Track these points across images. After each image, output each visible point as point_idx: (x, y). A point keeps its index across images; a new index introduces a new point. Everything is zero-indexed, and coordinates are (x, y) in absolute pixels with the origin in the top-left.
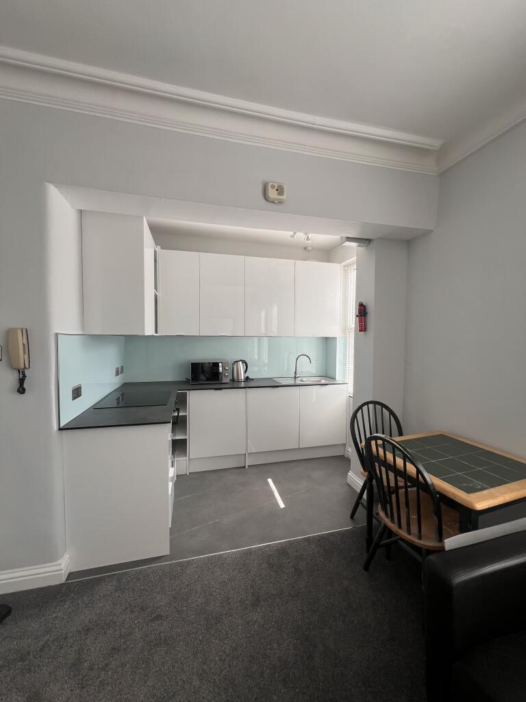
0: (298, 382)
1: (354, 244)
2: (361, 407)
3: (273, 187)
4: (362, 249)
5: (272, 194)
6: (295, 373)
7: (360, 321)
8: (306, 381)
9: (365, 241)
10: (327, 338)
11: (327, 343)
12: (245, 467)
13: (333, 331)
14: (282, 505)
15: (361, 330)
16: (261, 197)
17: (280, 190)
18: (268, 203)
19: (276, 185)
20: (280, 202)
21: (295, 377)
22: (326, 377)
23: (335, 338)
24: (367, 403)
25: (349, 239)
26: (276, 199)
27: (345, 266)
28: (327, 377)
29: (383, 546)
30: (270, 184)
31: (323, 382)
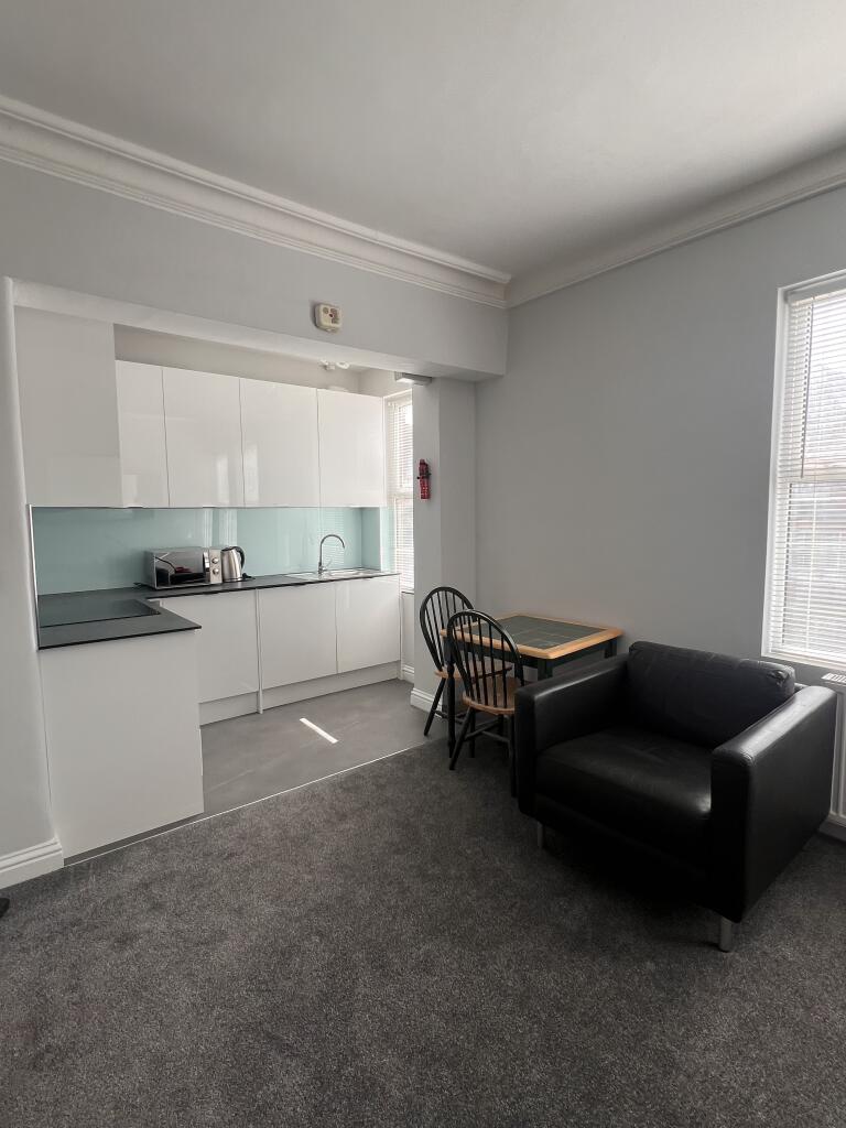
0: (325, 576)
1: (409, 381)
2: (430, 596)
3: (326, 311)
4: (420, 388)
5: (325, 320)
6: (320, 564)
7: (422, 485)
8: (335, 575)
9: (424, 379)
10: (362, 509)
11: (364, 517)
12: (257, 713)
13: (375, 498)
14: (334, 741)
15: (423, 497)
16: (311, 323)
17: (334, 316)
18: (318, 330)
19: (330, 309)
20: (334, 330)
21: (320, 571)
22: (364, 567)
23: (377, 509)
24: (437, 590)
25: (406, 375)
26: (330, 327)
27: (387, 401)
28: (366, 567)
29: (469, 739)
30: (322, 307)
31: (361, 574)
